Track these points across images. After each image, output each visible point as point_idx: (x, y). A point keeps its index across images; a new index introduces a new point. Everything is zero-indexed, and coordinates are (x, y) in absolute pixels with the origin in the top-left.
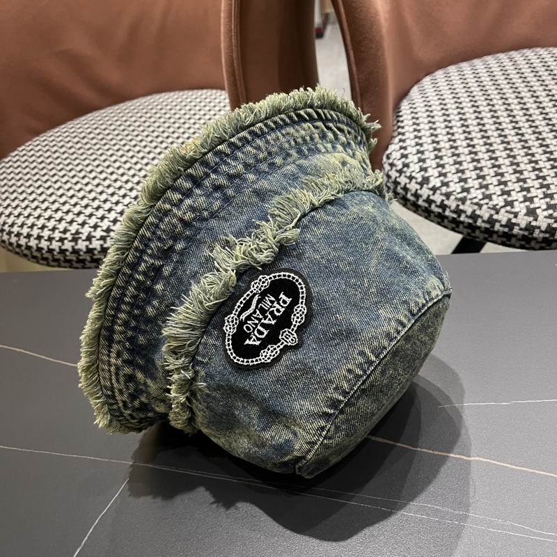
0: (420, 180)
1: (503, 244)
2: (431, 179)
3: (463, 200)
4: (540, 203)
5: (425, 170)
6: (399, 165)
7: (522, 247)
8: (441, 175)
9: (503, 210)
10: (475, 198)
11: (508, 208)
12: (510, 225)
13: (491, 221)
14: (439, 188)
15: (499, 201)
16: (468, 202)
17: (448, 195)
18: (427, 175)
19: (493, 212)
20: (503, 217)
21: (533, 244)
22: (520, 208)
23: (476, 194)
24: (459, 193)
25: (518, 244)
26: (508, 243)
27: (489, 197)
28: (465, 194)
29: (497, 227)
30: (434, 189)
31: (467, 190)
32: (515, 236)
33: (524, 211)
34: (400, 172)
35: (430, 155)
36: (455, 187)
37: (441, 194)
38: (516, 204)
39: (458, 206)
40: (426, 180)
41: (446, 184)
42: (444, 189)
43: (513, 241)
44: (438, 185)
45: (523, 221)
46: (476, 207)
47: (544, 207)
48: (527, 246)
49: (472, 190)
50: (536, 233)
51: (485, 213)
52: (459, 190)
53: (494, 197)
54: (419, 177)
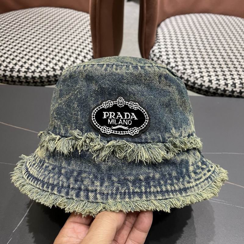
0: (166, 63)
1: (197, 93)
2: (171, 63)
3: (184, 73)
4: (214, 78)
5: (169, 59)
6: (158, 55)
7: (204, 95)
8: (175, 62)
9: (199, 79)
10: (189, 73)
11: (201, 78)
12: (201, 85)
13: (194, 83)
14: (174, 67)
15: (198, 75)
16: (186, 74)
17: (178, 71)
18: (169, 61)
19: (195, 79)
20: (199, 82)
21: (209, 94)
22: (206, 79)
23: (189, 71)
24: (182, 70)
25: (203, 93)
26: (199, 92)
27: (194, 73)
28: (184, 71)
29: (196, 86)
30: (172, 67)
31: (185, 69)
32: (202, 90)
33: (208, 80)
34: (158, 58)
35: (170, 53)
36: (181, 68)
37: (175, 70)
38: (204, 77)
39: (181, 76)
40: (169, 63)
41: (177, 66)
42: (176, 68)
43: (201, 92)
44: (174, 66)
45: (207, 84)
46: (189, 77)
47: (215, 79)
48: (206, 95)
49: (188, 70)
50: (211, 90)
51: (192, 79)
52: (182, 69)
53: (196, 73)
54: (166, 61)
